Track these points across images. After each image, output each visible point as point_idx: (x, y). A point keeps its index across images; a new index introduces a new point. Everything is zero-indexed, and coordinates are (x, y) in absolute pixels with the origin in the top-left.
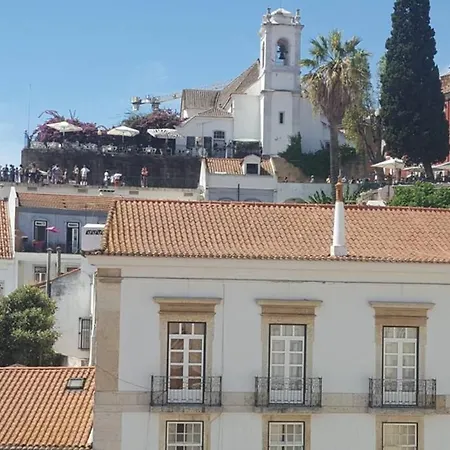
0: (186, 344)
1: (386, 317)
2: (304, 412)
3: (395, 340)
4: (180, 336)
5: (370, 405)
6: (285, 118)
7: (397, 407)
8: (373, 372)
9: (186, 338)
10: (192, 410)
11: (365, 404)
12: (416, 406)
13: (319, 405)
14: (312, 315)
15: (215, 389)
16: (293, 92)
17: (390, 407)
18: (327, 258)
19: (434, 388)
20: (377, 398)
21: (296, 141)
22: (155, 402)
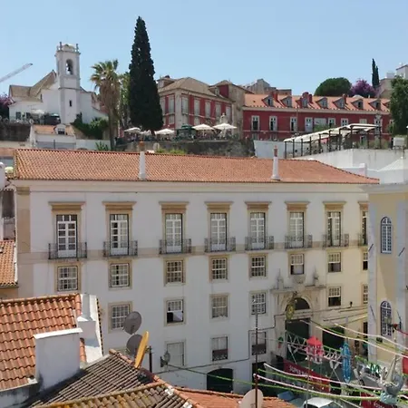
0: (67, 227)
1: (167, 209)
2: (128, 258)
3: (171, 220)
4: (63, 222)
5: (160, 253)
6: (73, 104)
7: (174, 253)
8: (161, 237)
9: (67, 223)
10: (72, 261)
11: (158, 252)
12: (182, 252)
13: (136, 254)
14: (131, 209)
15: (84, 249)
16: (77, 90)
17: (171, 253)
18: (138, 180)
19: (190, 243)
20: (164, 250)
21: (79, 116)
22: (51, 257)
